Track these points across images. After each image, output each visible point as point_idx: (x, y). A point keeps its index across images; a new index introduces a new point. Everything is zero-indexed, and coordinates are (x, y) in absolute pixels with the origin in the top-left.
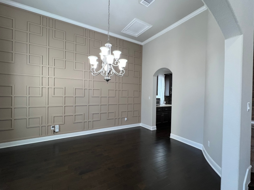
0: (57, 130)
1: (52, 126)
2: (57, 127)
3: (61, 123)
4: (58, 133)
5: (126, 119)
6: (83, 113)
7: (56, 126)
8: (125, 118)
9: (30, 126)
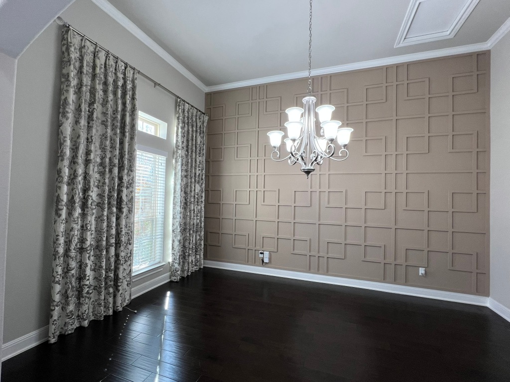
0: (266, 260)
1: (260, 252)
2: (266, 254)
3: (272, 249)
4: (269, 265)
5: (422, 271)
6: (308, 239)
7: (265, 252)
8: (420, 268)
9: (236, 246)
